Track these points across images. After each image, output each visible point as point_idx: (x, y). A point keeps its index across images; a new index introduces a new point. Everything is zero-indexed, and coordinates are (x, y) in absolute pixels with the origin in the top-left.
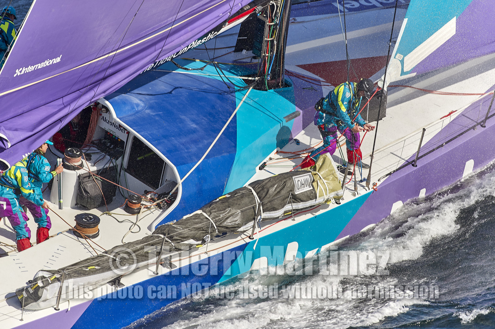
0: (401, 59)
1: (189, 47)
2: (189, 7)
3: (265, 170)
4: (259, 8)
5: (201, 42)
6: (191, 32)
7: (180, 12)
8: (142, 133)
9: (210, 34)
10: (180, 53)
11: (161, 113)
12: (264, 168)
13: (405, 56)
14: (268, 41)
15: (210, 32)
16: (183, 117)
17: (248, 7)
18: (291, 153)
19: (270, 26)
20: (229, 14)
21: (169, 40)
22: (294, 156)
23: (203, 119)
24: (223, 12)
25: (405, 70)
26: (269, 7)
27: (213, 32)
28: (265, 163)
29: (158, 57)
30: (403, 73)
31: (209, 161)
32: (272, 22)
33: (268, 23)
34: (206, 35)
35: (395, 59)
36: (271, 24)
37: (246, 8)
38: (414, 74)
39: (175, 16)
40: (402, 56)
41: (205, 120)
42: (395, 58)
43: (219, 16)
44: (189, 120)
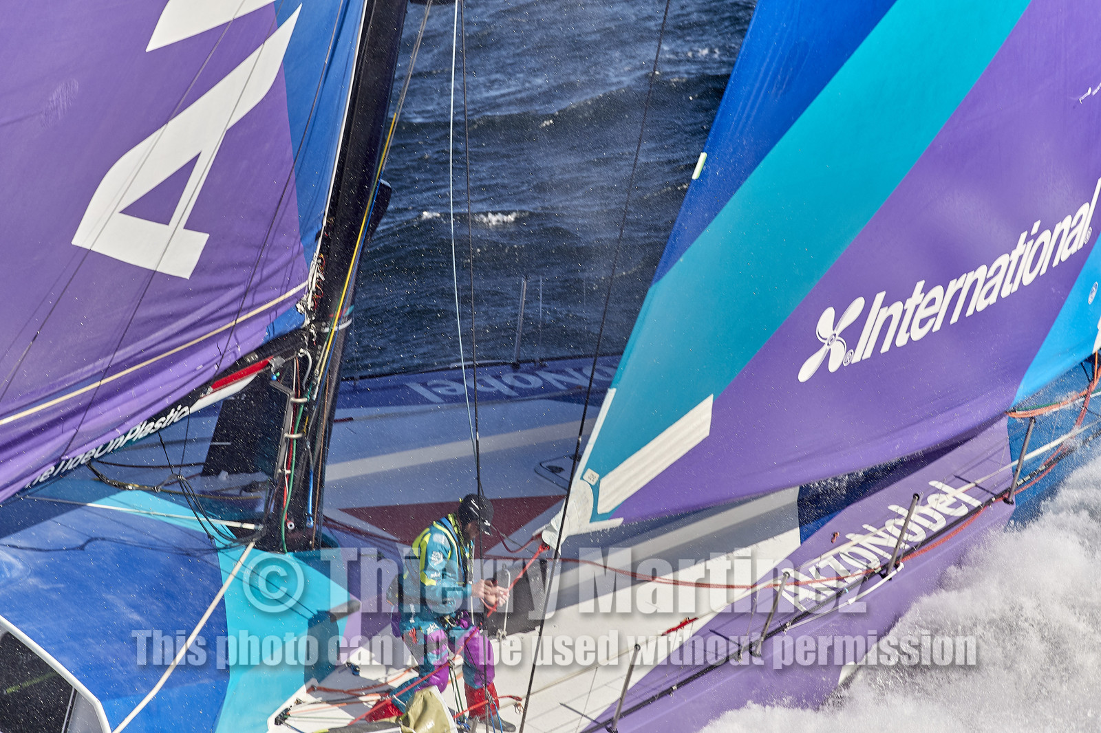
0: (593, 484)
1: (129, 437)
2: (139, 339)
3: (287, 725)
4: (276, 362)
5: (154, 428)
6: (137, 400)
7: (121, 349)
8: (24, 626)
9: (173, 410)
10: (109, 449)
11: (62, 586)
12: (286, 721)
13: (602, 475)
14: (291, 440)
15: (174, 405)
16: (110, 597)
17: (255, 357)
18: (342, 691)
19: (296, 406)
20: (216, 367)
21: (92, 412)
22: (348, 698)
23: (153, 603)
24: (205, 362)
25: (601, 510)
26: (296, 363)
27: (179, 407)
28: (287, 710)
29: (67, 448)
30: (595, 517)
31: (171, 694)
32: (302, 397)
33: (293, 399)
34: (165, 412)
35: (582, 481)
36: (300, 400)
37: (250, 359)
38: (618, 522)
39: (109, 358)
40: (597, 476)
41: (157, 606)
42: (582, 478)
43: (195, 370)
44: (123, 603)
